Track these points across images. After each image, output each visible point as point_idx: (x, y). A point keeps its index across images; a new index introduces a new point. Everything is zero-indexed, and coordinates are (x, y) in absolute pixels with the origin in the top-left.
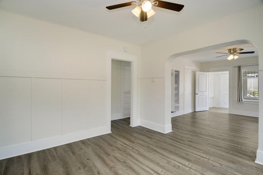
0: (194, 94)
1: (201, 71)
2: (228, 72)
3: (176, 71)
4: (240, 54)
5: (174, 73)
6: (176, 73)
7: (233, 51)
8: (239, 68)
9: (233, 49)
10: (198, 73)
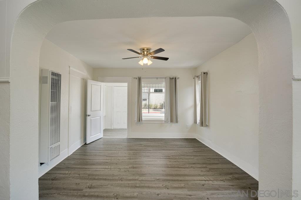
0: (85, 115)
1: (94, 79)
2: (126, 84)
3: (53, 74)
4: (153, 58)
5: (50, 77)
6: (55, 77)
7: (147, 52)
8: (140, 79)
9: (147, 49)
10: (90, 83)
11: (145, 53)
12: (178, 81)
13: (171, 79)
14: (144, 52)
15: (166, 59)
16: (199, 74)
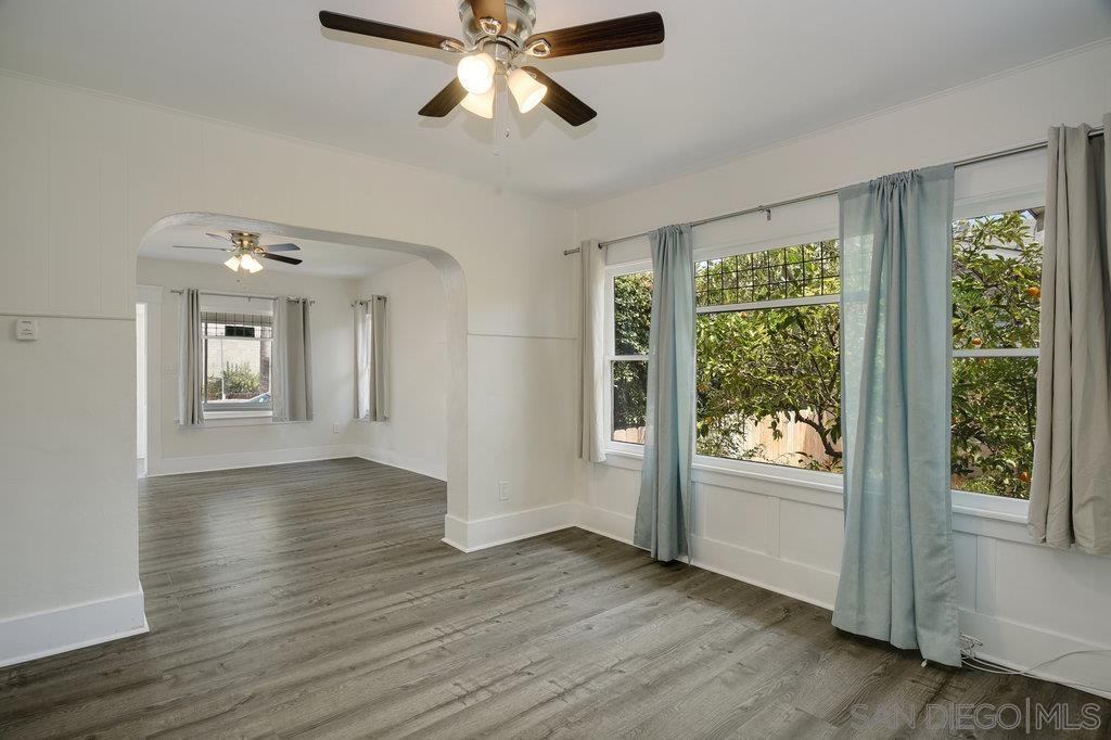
7: (250, 242)
8: (193, 297)
11: (246, 243)
12: (311, 309)
13: (292, 303)
14: (241, 241)
15: (296, 262)
16: (367, 297)
